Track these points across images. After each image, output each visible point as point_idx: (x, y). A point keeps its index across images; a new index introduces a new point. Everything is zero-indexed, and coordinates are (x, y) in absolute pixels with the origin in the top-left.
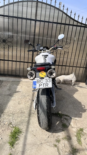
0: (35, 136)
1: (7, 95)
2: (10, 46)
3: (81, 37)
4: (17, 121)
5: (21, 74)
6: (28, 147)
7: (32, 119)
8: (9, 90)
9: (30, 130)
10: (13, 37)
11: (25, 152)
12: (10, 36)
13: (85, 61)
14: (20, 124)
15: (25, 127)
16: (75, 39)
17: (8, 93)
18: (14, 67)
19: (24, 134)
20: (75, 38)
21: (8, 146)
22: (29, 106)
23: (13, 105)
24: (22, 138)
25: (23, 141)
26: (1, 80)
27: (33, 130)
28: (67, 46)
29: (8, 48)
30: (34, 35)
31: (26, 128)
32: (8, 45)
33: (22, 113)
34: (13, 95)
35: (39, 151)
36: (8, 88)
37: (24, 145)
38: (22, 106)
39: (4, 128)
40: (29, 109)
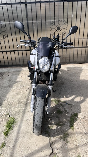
0: (28, 124)
1: (7, 87)
2: (5, 36)
3: (79, 13)
4: (13, 112)
5: (21, 63)
6: (21, 135)
7: (28, 108)
8: (10, 81)
9: (25, 119)
10: (5, 26)
11: (18, 140)
12: (2, 25)
13: (86, 39)
14: (16, 115)
15: (21, 116)
16: (73, 17)
17: (8, 84)
18: (13, 56)
19: (19, 124)
20: (73, 15)
21: (3, 136)
22: (27, 96)
23: (11, 96)
24: (17, 127)
25: (17, 130)
26: (3, 71)
27: (27, 119)
28: (64, 26)
29: (4, 38)
30: (27, 20)
31: (21, 118)
32: (3, 36)
33: (19, 103)
34: (13, 86)
35: (31, 139)
36: (8, 79)
37: (18, 133)
38: (20, 96)
39: (2, 119)
40: (26, 99)
